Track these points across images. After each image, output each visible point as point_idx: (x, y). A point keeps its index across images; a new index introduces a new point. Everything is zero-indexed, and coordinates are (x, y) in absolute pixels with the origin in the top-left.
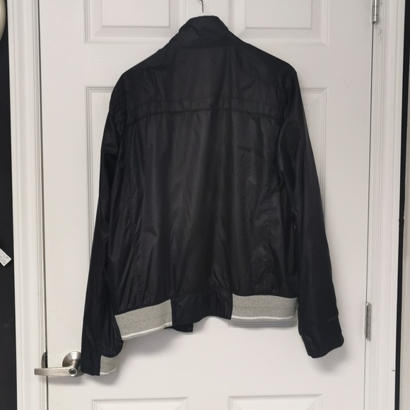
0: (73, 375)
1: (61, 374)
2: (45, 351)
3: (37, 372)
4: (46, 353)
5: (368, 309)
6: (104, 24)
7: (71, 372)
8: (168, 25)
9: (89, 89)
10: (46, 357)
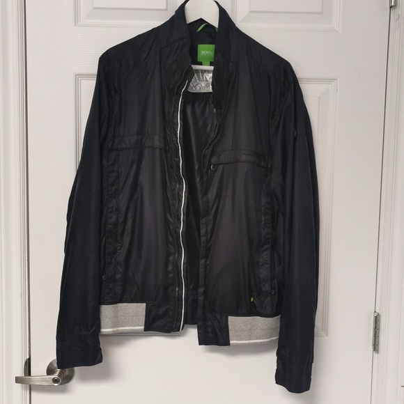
0: (56, 384)
1: (44, 383)
2: (28, 357)
3: (18, 380)
4: (29, 359)
5: (377, 320)
6: (95, 6)
7: (55, 381)
8: (165, 8)
9: (78, 77)
10: (30, 363)
